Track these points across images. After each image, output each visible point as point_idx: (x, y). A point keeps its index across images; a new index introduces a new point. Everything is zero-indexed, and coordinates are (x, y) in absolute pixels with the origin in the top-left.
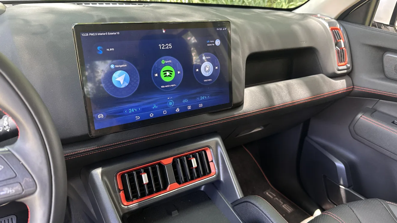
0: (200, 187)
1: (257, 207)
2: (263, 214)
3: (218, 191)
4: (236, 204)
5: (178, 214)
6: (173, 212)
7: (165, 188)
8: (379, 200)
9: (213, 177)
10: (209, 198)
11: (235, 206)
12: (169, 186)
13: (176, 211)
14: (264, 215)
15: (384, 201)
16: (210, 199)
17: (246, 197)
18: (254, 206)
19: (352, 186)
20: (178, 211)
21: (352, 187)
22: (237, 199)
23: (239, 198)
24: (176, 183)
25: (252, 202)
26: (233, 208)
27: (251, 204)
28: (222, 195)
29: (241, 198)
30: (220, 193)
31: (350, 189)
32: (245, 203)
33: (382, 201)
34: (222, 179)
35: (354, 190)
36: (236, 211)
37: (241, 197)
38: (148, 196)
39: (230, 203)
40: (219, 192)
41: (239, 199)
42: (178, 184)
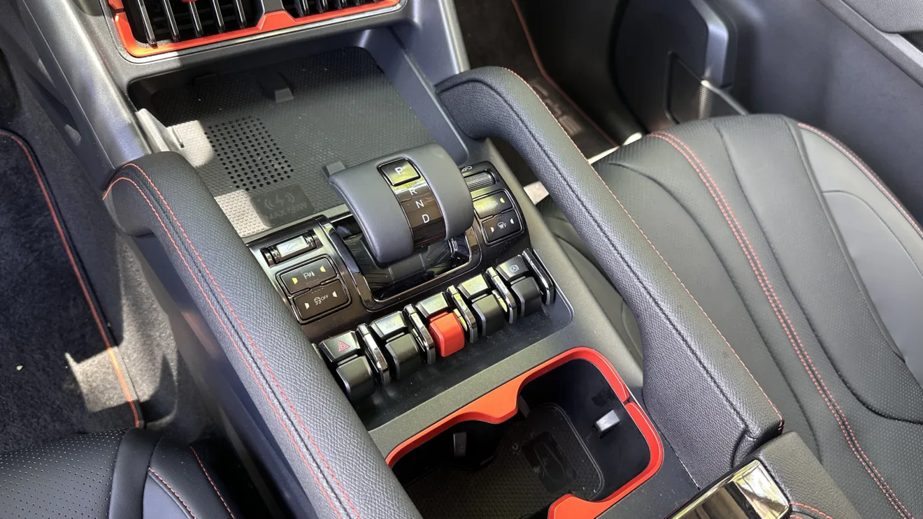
0: (357, 32)
1: (498, 93)
2: (511, 112)
3: (403, 52)
4: (446, 87)
5: (292, 98)
6: (277, 93)
7: (252, 20)
8: (786, 119)
9: (395, 9)
10: (380, 69)
11: (444, 91)
12: (264, 18)
13: (288, 90)
14: (514, 114)
15: (794, 122)
16: (382, 71)
17: (473, 70)
18: (492, 92)
19: (730, 84)
20: (292, 91)
21: (730, 88)
22: (450, 74)
23: (457, 72)
24: (285, 13)
25: (489, 82)
26: (438, 96)
27: (484, 87)
28: (414, 65)
29: (460, 73)
30: (408, 56)
31: (725, 92)
32: (471, 85)
33: (790, 123)
34: (417, 19)
35: (734, 95)
36: (446, 106)
37: (462, 71)
38: (202, 39)
39: (431, 84)
40: (406, 53)
41: (456, 75)
42: (290, 17)
